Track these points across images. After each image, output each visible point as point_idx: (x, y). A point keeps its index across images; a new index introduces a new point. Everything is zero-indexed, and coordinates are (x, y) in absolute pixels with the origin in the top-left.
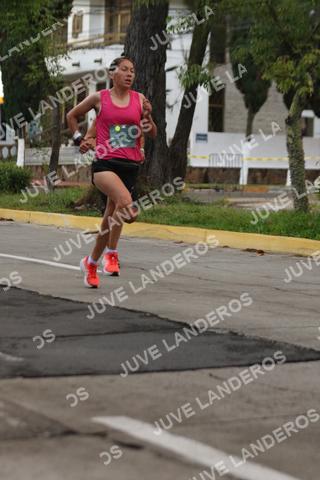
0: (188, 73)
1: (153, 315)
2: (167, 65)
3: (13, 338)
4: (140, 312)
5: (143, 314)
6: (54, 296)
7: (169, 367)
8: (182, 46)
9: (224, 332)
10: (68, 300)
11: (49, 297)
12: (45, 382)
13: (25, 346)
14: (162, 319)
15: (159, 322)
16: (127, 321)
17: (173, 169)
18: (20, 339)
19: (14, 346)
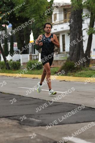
0: (89, 30)
2: (83, 29)
3: (38, 114)
4: (77, 104)
7: (86, 121)
8: (87, 22)
13: (42, 117)
16: (73, 107)
18: (40, 114)
19: (38, 117)
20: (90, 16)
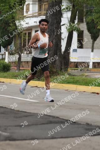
0: (70, 26)
1: (57, 117)
2: (62, 24)
3: (5, 126)
4: (53, 116)
5: (54, 117)
6: (20, 110)
7: (64, 136)
8: (67, 16)
9: (85, 123)
10: (25, 112)
11: (19, 111)
12: (17, 142)
13: (10, 129)
14: (61, 119)
15: (60, 120)
16: (48, 119)
17: (64, 63)
18: (8, 126)
19: (6, 129)
20: (71, 9)
